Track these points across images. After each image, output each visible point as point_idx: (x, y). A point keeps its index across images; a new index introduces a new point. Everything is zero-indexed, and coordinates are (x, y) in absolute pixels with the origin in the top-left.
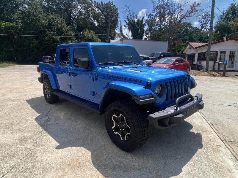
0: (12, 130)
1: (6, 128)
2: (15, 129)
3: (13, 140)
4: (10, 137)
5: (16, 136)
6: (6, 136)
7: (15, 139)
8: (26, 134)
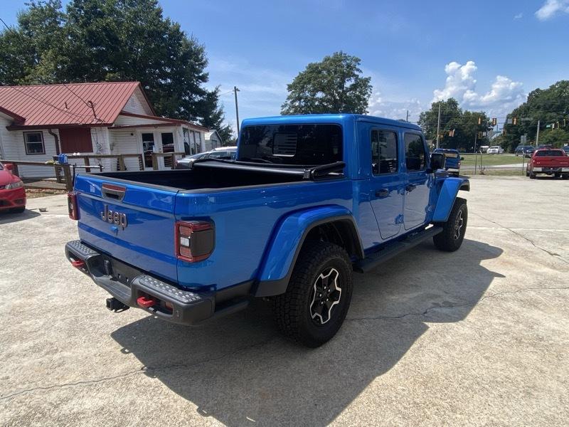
0: (532, 328)
1: (541, 339)
2: (525, 328)
3: (546, 312)
4: (548, 318)
5: (536, 314)
6: (553, 326)
7: (541, 312)
8: (517, 308)
